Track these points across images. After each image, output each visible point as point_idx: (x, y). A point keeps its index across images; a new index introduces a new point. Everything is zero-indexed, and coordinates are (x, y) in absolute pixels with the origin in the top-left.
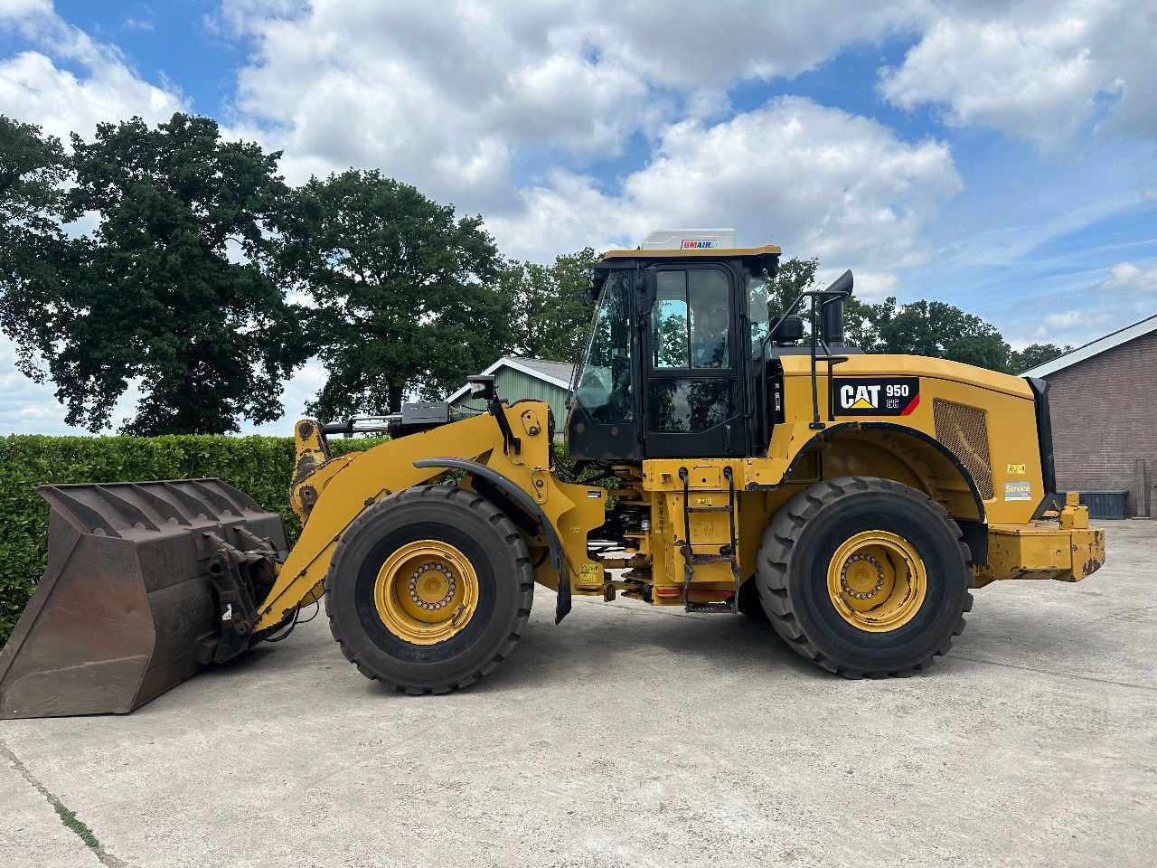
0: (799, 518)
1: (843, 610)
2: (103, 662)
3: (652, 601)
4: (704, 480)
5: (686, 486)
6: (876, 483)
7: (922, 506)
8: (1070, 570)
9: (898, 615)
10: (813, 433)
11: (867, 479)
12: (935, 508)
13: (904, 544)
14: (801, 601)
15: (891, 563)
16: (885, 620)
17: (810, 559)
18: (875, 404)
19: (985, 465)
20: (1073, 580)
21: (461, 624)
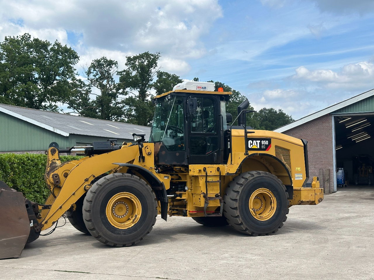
0: (241, 184)
1: (253, 214)
2: (9, 239)
3: (187, 215)
4: (211, 172)
5: (206, 174)
6: (263, 173)
7: (275, 180)
8: (315, 201)
9: (268, 215)
10: (245, 157)
11: (260, 172)
12: (279, 181)
13: (270, 192)
14: (241, 211)
15: (265, 199)
16: (265, 217)
17: (244, 198)
18: (258, 147)
19: (289, 168)
20: (315, 204)
21: (136, 222)
